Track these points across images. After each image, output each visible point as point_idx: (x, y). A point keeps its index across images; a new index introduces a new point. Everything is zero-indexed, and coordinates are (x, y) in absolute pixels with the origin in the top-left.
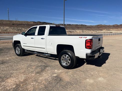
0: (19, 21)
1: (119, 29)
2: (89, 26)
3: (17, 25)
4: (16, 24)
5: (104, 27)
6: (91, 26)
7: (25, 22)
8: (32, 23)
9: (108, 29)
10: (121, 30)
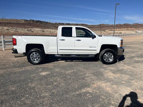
0: (6, 20)
1: (122, 29)
2: (90, 25)
3: (5, 24)
4: (2, 23)
5: (107, 27)
6: (92, 25)
7: (14, 20)
8: (24, 21)
9: (111, 29)
10: (124, 30)
